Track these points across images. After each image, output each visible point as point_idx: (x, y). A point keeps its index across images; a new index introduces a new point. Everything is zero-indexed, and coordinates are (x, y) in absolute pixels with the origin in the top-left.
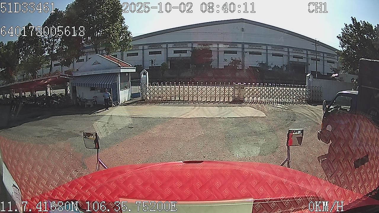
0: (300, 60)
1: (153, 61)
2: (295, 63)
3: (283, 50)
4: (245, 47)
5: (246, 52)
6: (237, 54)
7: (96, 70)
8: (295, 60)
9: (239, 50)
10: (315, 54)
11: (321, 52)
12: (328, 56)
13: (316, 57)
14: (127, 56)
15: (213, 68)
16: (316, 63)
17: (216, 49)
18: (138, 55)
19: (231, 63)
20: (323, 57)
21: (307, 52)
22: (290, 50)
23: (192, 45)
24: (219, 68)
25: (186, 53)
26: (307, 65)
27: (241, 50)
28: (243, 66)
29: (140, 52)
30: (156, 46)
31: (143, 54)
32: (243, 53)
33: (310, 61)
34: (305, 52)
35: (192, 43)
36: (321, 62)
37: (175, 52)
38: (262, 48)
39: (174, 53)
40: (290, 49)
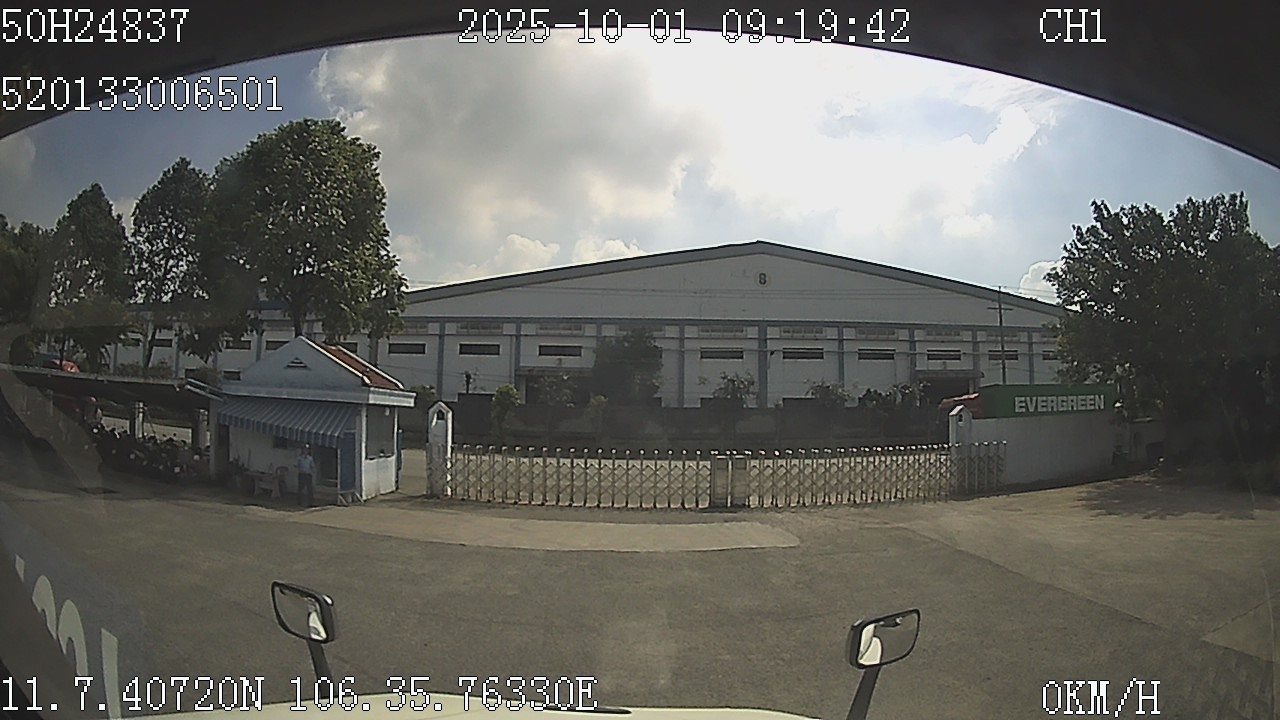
0: (953, 365)
1: (472, 376)
2: (934, 376)
3: (896, 335)
4: (768, 337)
5: (772, 353)
6: (742, 358)
7: (296, 387)
8: (936, 365)
9: (751, 347)
10: (999, 338)
11: (1024, 329)
12: (1045, 339)
13: (1003, 348)
14: (390, 352)
15: (663, 405)
16: (1004, 368)
17: (674, 345)
18: (424, 353)
19: (721, 389)
20: (1027, 346)
21: (974, 336)
22: (918, 335)
23: (599, 331)
24: (685, 406)
25: (580, 355)
26: (974, 379)
27: (755, 345)
28: (762, 396)
29: (431, 346)
30: (484, 328)
31: (441, 351)
32: (763, 355)
33: (985, 365)
34: (967, 336)
35: (599, 322)
36: (1022, 363)
37: (544, 351)
38: (824, 334)
39: (540, 354)
40: (916, 332)
